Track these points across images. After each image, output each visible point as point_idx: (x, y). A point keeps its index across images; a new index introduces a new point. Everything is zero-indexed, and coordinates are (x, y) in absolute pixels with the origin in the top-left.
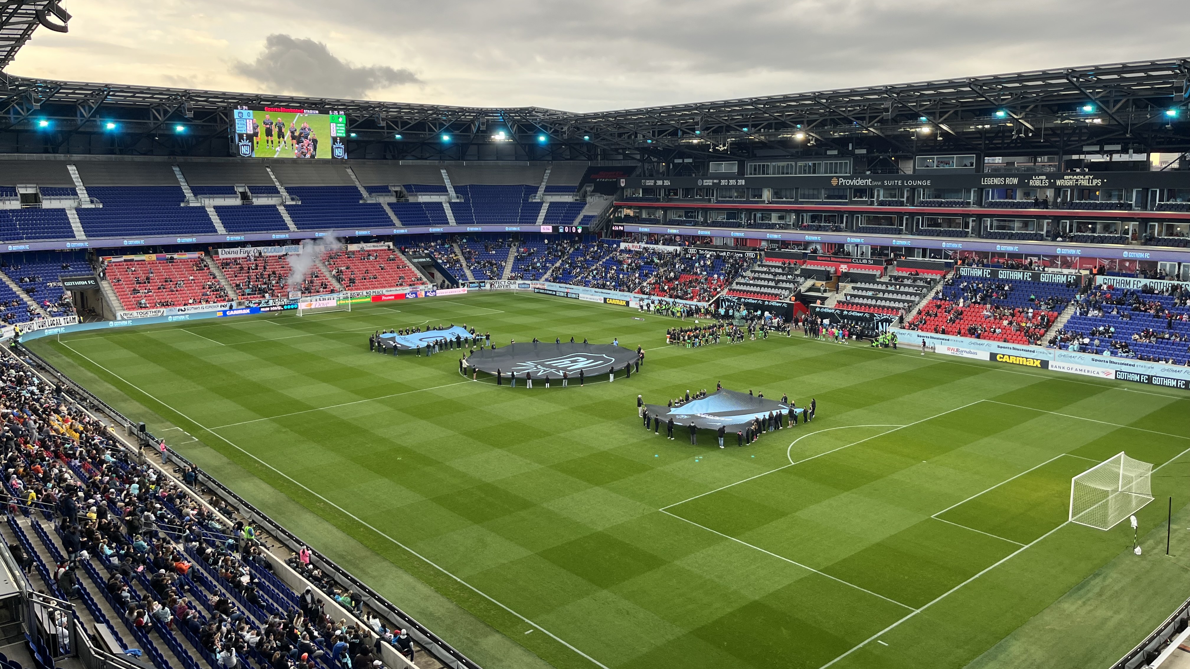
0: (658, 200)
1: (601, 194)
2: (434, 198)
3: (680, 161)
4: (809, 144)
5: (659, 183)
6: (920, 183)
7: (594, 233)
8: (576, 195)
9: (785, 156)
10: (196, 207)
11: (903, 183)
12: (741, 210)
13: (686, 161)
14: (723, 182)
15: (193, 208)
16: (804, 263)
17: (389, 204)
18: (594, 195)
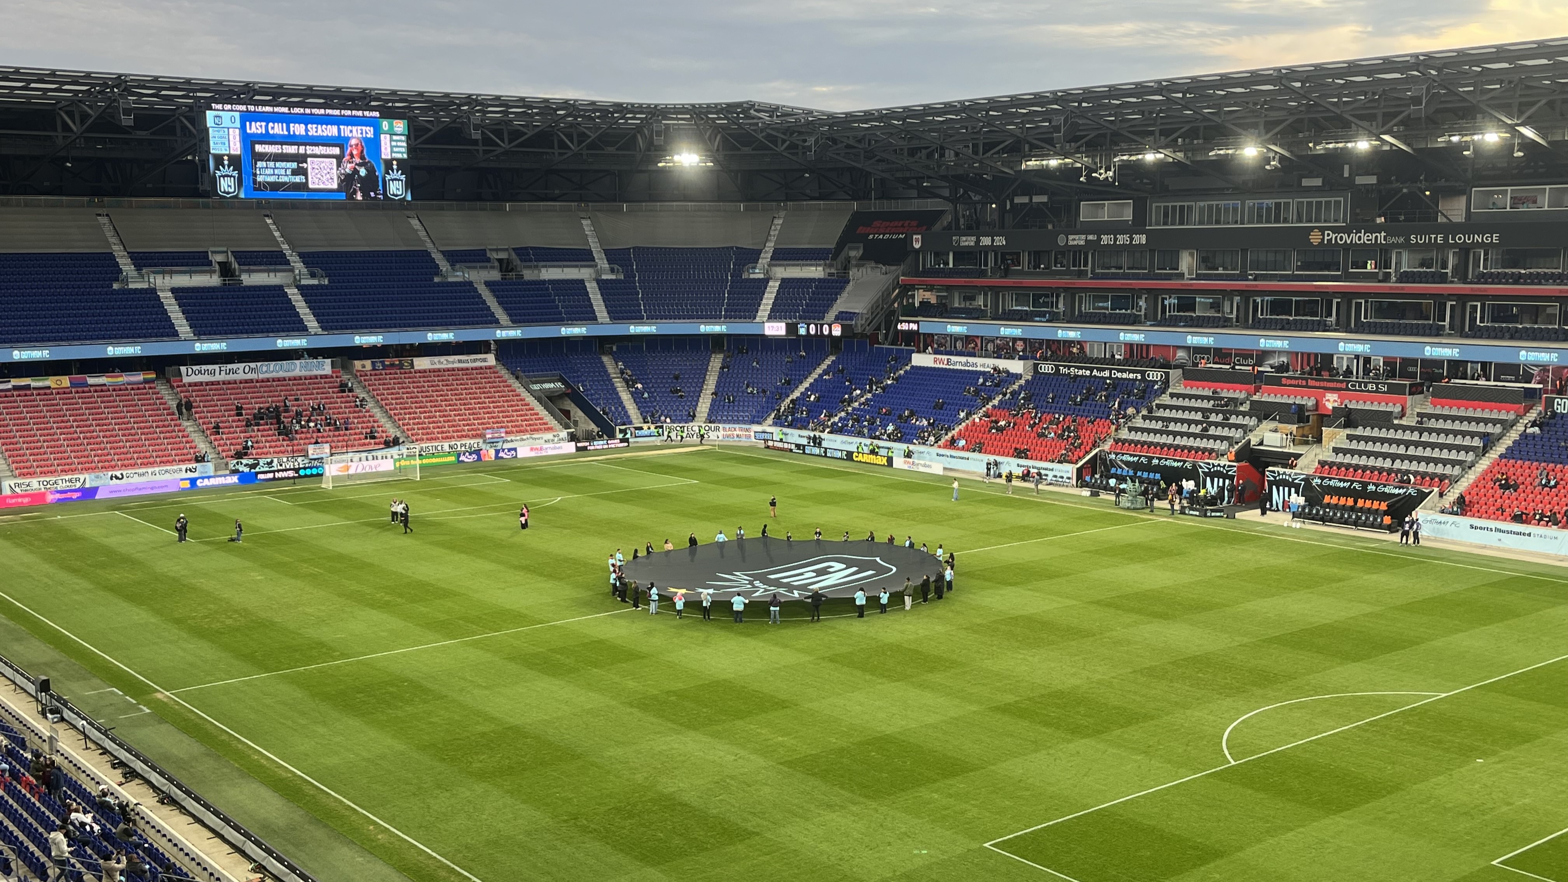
0: (982, 274)
1: (877, 262)
2: (570, 273)
3: (1025, 200)
4: (1268, 167)
5: (986, 241)
6: (1478, 238)
7: (863, 335)
8: (831, 266)
9: (1223, 189)
10: (141, 291)
11: (1446, 239)
12: (1137, 293)
13: (1036, 199)
14: (1106, 239)
15: (136, 290)
16: (1257, 390)
17: (488, 284)
18: (863, 266)
